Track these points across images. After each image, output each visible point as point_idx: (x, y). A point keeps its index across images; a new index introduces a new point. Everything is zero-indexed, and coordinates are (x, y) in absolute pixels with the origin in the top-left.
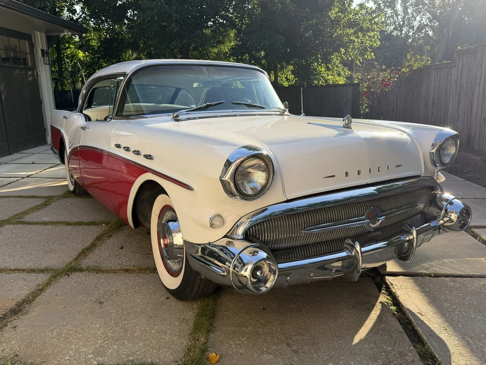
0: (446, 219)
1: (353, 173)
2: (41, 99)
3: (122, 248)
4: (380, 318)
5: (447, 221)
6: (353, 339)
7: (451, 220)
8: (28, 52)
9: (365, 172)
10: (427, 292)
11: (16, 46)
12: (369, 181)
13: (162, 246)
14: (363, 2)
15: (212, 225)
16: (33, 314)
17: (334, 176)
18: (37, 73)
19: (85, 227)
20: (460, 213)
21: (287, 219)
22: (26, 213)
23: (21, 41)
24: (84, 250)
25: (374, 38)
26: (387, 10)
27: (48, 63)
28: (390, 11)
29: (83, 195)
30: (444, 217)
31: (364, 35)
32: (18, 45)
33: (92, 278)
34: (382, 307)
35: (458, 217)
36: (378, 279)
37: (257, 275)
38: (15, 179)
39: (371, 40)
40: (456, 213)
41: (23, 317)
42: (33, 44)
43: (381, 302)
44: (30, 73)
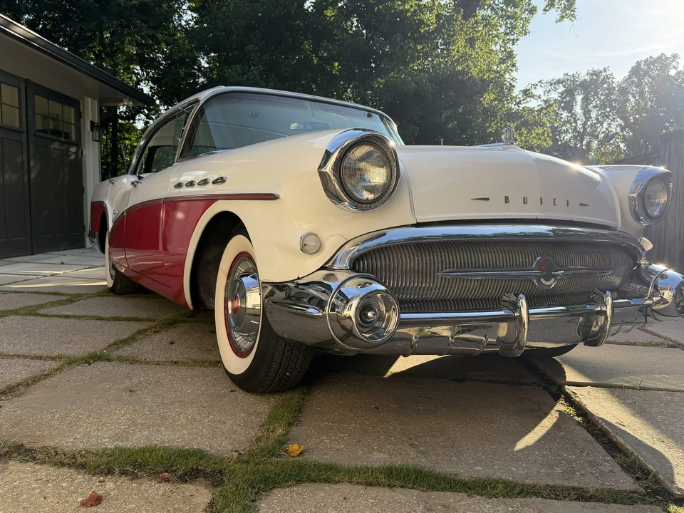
0: (655, 299)
1: (516, 199)
2: (84, 186)
3: (172, 343)
4: (556, 426)
5: (657, 303)
6: (515, 445)
7: (663, 301)
8: (73, 122)
9: (534, 200)
10: (630, 404)
11: (58, 115)
12: (541, 215)
13: (230, 312)
14: (528, 88)
15: (304, 248)
16: (29, 397)
17: (487, 199)
18: (82, 151)
19: (123, 323)
20: (676, 289)
21: (415, 254)
22: (42, 306)
23: (66, 107)
24: (117, 341)
25: (544, 136)
26: (562, 112)
27: (97, 139)
28: (567, 114)
29: (125, 294)
30: (653, 295)
31: (529, 131)
32: (61, 115)
33: (124, 369)
34: (559, 415)
35: (675, 297)
36: (554, 389)
37: (368, 318)
38: (35, 277)
39: (540, 139)
40: (670, 290)
41: (15, 399)
42: (81, 113)
43: (558, 411)
44: (73, 149)
